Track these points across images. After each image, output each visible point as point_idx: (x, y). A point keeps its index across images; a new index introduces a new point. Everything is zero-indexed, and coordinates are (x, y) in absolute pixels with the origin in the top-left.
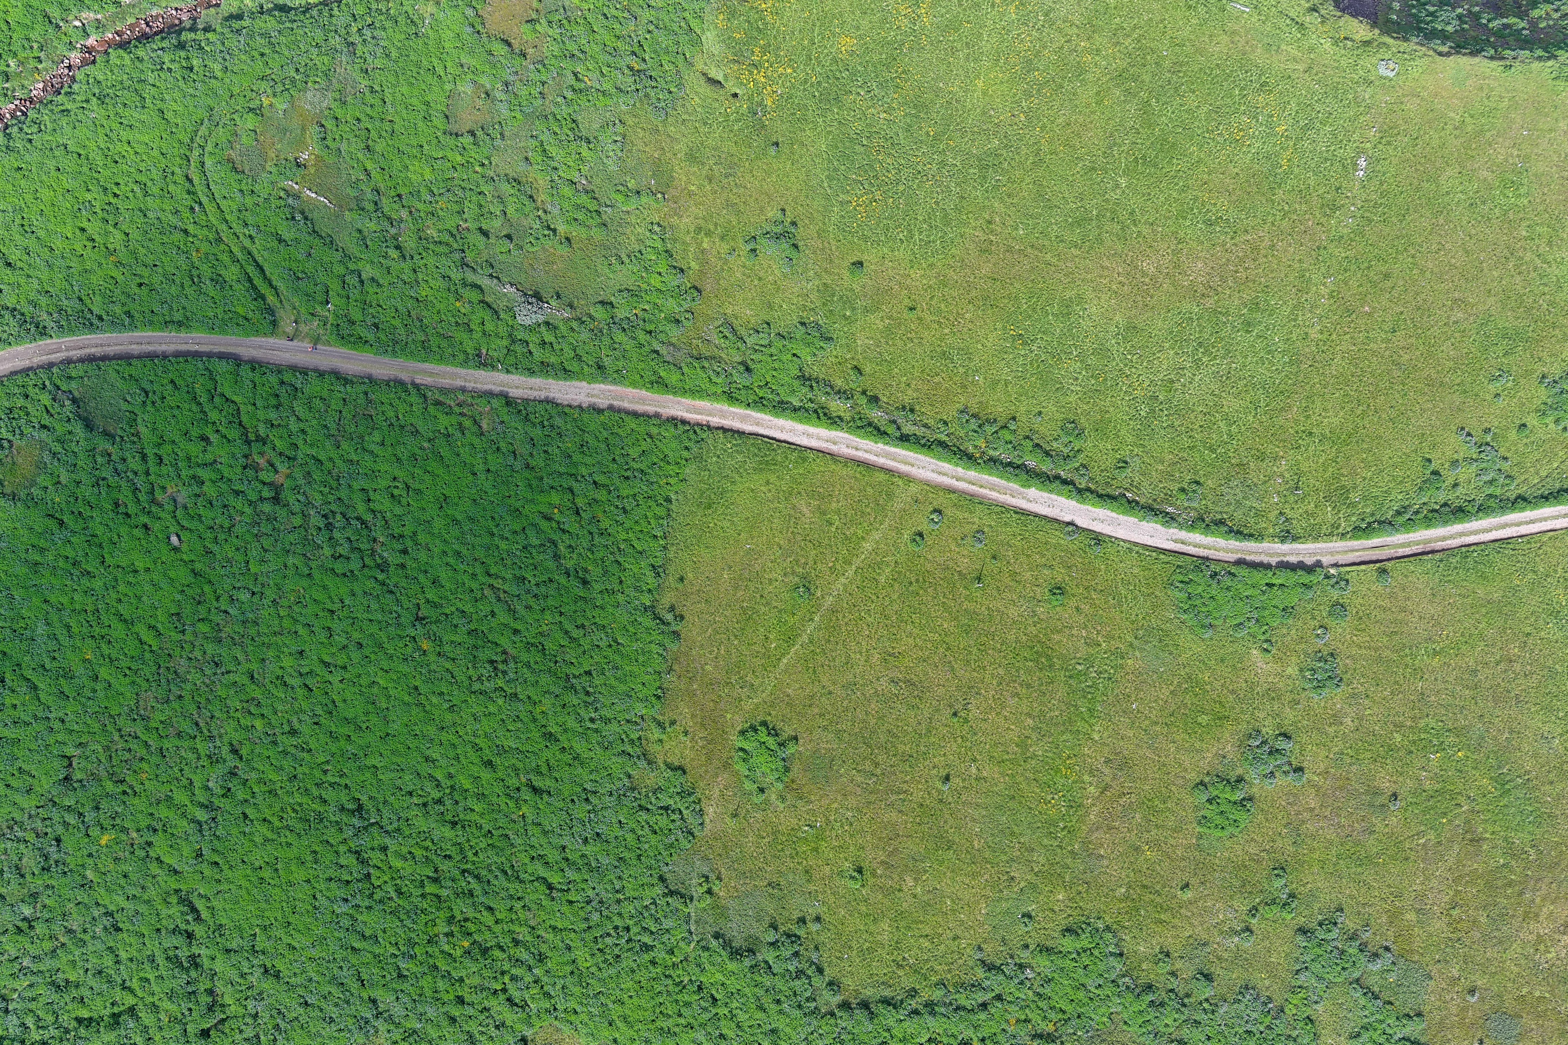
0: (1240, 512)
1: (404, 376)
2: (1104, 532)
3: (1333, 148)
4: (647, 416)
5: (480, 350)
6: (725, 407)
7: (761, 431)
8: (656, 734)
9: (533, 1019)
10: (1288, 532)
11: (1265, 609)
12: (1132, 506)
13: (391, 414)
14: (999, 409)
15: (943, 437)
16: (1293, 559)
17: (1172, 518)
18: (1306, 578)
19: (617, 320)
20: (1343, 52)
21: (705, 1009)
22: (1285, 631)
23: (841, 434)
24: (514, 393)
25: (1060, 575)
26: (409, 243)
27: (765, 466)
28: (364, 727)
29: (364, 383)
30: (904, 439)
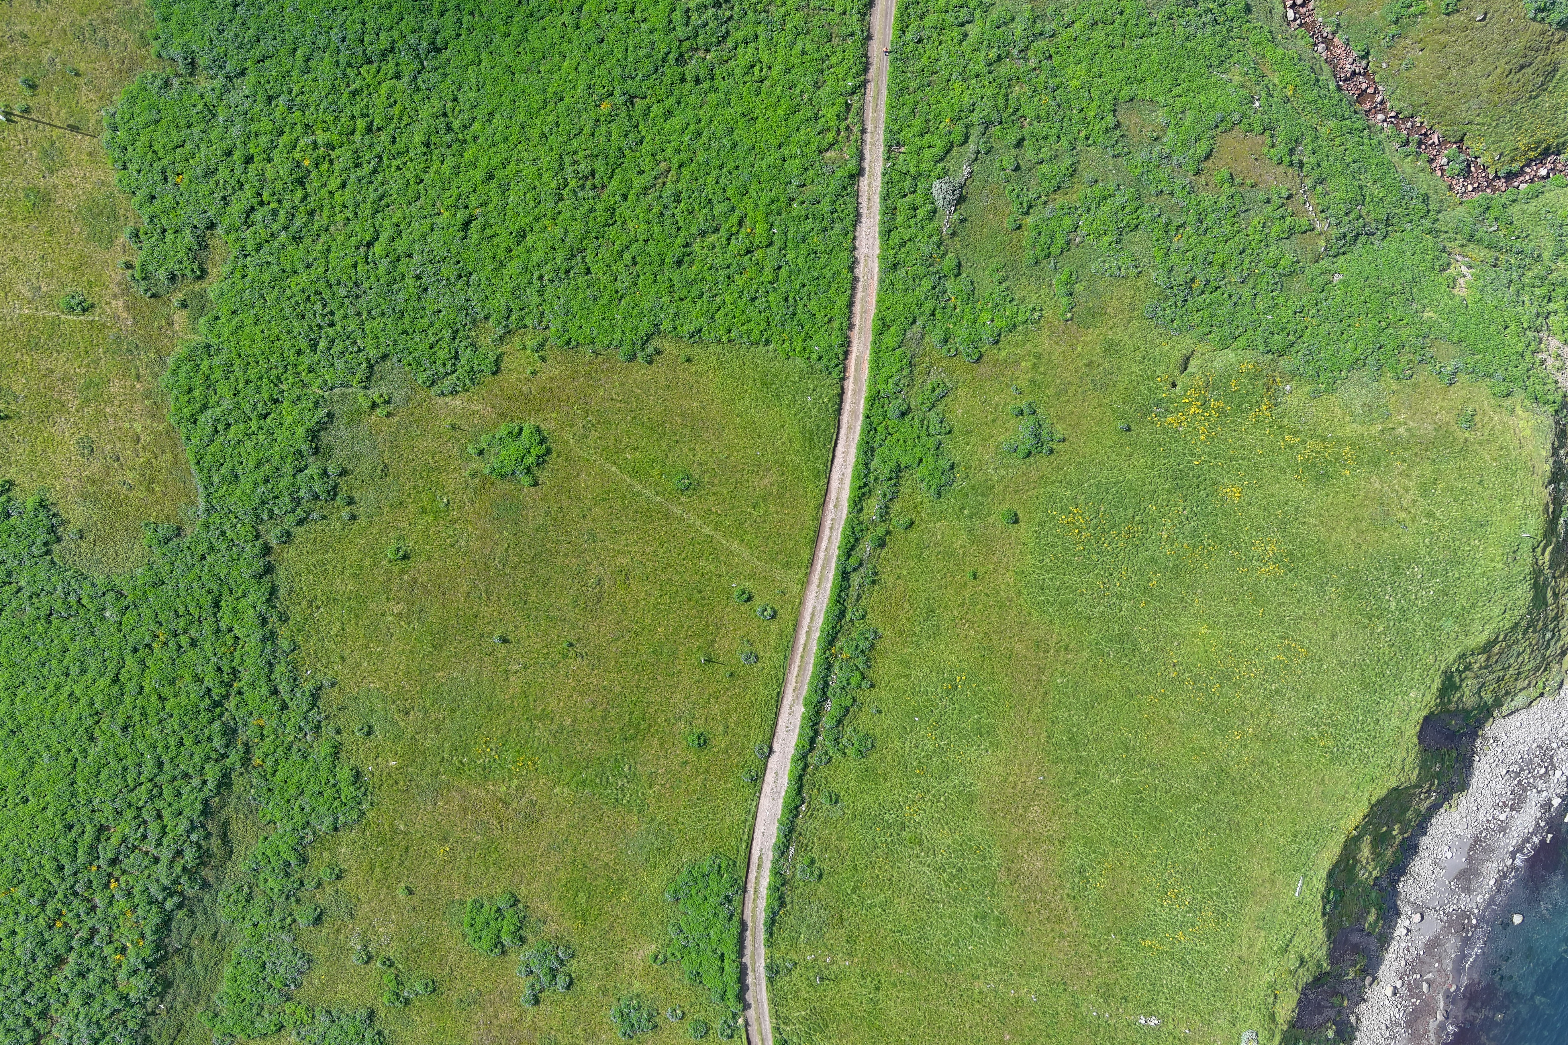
0: (794, 922)
1: (872, 73)
2: (765, 785)
3: (1166, 991)
4: (850, 316)
5: (903, 146)
6: (864, 393)
7: (843, 432)
8: (531, 342)
9: (234, 235)
10: (777, 972)
11: (698, 953)
12: (793, 811)
13: (834, 60)
14: (881, 670)
15: (849, 615)
16: (750, 980)
17: (783, 853)
18: (731, 994)
19: (943, 280)
20: (1262, 994)
21: (255, 407)
22: (677, 976)
23: (845, 512)
24: (864, 181)
25: (718, 742)
26: (1004, 69)
27: (808, 437)
28: (520, 49)
29: (862, 31)
30: (845, 575)
